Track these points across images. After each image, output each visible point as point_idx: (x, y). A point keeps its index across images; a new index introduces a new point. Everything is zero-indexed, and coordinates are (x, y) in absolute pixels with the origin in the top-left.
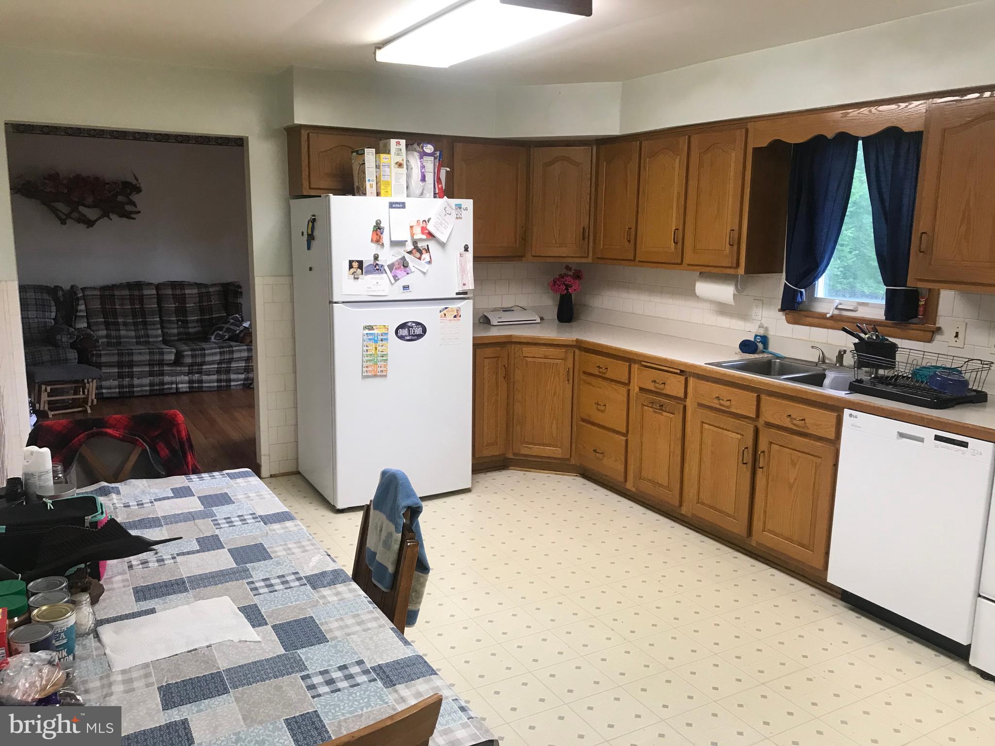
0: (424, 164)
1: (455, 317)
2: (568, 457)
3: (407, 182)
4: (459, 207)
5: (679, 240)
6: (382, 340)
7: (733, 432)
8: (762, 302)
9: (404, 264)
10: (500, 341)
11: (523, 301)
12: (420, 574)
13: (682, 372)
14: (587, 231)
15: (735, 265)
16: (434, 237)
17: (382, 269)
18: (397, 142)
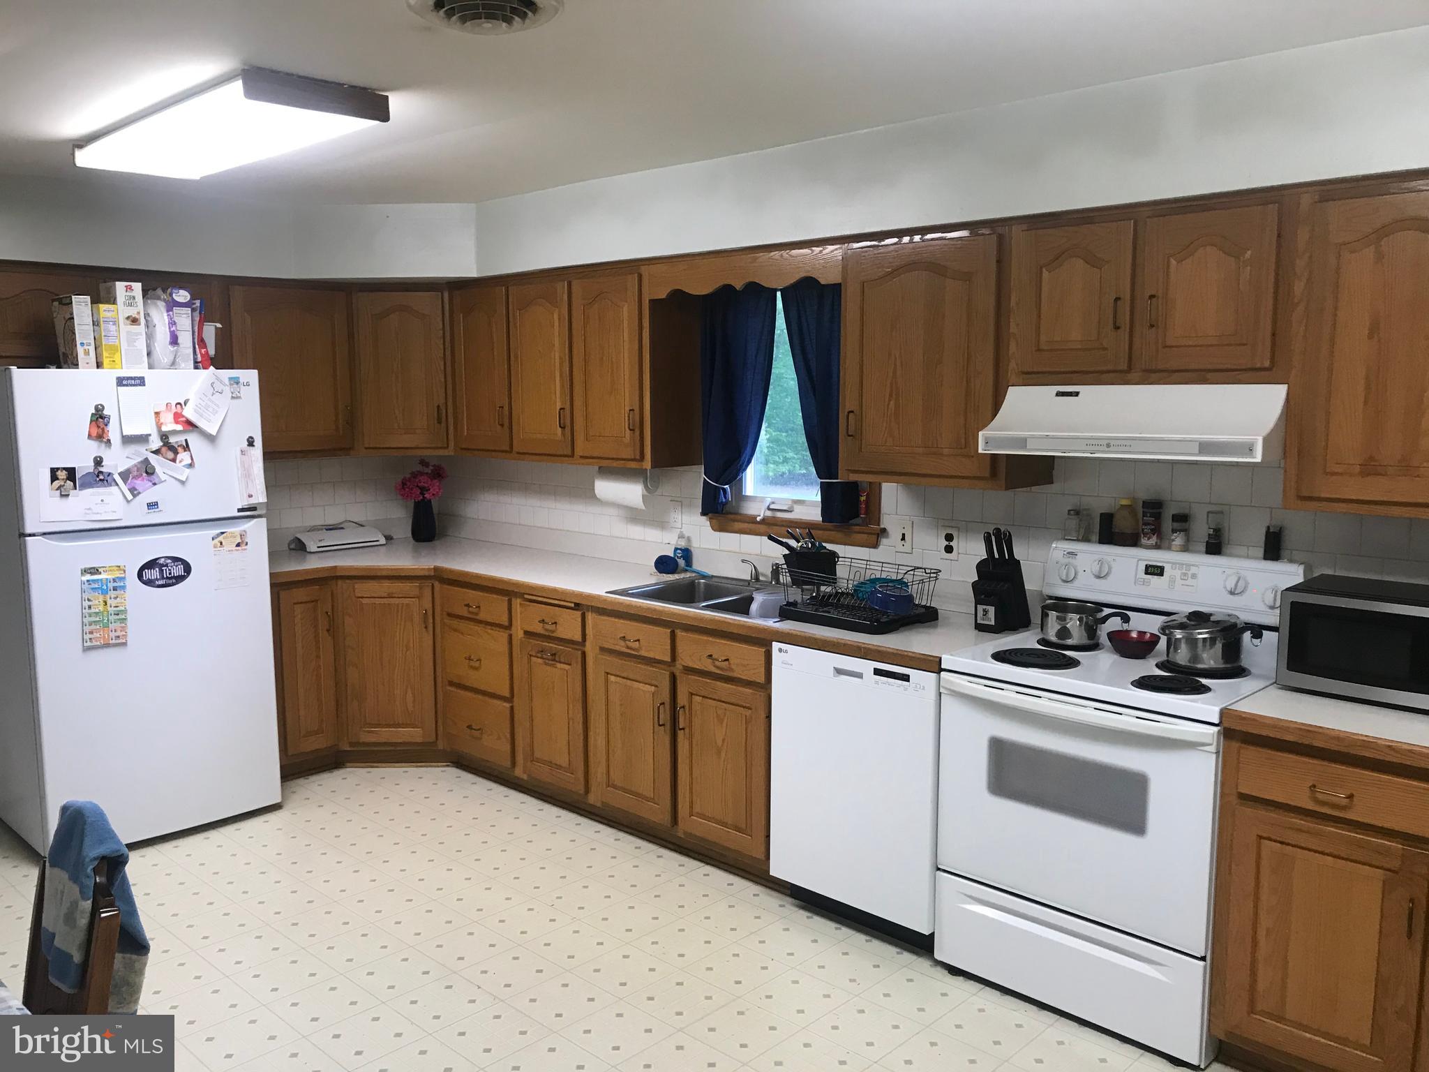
0: (176, 319)
1: (238, 545)
2: (433, 739)
3: (148, 346)
4: (236, 381)
5: (567, 422)
6: (115, 589)
7: (646, 684)
8: (681, 503)
9: (148, 470)
10: (321, 575)
11: (357, 514)
12: (134, 957)
13: (577, 606)
14: (444, 411)
15: (638, 457)
16: (197, 427)
17: (109, 479)
18: (126, 286)
